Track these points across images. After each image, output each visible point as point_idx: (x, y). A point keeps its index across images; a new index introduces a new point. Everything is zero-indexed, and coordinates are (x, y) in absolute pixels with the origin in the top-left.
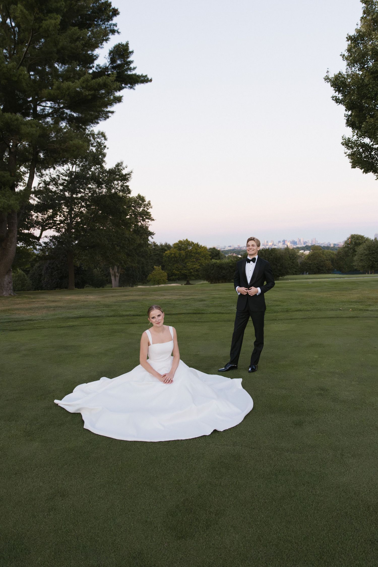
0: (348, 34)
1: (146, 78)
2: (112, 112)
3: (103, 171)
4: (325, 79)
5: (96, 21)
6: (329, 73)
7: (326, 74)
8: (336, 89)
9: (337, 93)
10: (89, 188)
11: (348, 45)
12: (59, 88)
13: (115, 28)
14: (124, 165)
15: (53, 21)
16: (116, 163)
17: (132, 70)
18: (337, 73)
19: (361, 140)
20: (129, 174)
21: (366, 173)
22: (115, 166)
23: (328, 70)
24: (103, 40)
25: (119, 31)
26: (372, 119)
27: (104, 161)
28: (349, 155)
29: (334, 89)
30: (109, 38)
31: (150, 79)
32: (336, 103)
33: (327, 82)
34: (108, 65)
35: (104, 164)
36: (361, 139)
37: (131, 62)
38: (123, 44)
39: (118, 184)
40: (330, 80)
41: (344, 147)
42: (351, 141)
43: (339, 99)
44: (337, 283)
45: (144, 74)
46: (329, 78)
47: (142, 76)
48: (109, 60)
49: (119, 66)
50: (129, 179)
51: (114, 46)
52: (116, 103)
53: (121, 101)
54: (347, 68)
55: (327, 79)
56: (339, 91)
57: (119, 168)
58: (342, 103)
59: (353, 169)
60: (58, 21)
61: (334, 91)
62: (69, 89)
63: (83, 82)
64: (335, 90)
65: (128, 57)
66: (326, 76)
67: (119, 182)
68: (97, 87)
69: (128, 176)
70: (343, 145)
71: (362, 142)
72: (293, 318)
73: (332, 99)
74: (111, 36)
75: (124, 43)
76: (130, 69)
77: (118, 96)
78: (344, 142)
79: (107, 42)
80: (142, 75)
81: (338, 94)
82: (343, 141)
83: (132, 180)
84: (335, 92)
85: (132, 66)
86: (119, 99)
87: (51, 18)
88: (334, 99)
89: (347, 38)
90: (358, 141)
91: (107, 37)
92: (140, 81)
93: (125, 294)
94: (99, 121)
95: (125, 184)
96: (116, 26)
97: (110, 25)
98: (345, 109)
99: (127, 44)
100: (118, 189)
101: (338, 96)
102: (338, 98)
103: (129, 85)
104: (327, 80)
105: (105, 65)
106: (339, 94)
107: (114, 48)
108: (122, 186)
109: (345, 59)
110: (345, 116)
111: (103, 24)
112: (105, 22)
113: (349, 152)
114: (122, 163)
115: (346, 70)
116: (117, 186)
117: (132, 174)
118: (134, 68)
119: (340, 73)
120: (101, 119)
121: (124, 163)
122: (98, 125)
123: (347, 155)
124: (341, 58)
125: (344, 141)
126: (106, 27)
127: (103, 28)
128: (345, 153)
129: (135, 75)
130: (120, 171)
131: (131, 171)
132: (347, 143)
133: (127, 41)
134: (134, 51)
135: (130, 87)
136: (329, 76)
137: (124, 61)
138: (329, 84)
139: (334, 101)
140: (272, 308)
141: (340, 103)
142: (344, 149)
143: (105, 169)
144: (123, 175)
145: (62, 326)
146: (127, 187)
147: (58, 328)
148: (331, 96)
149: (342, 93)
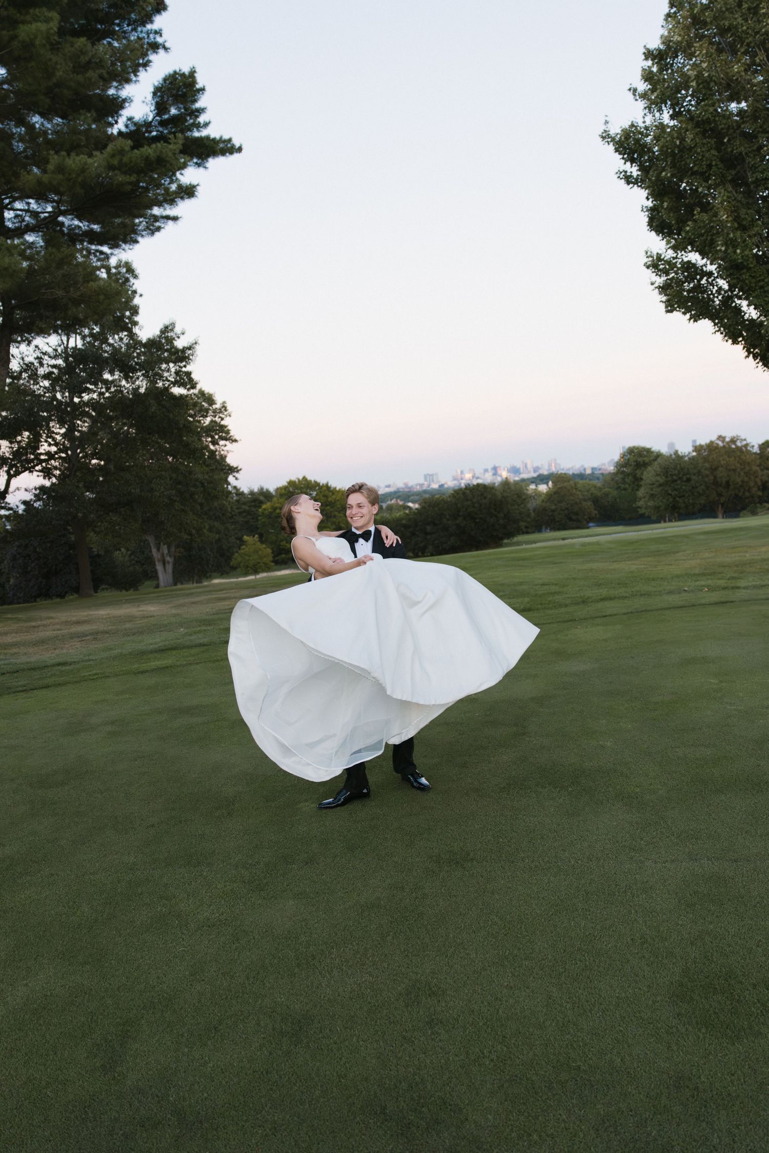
0: (645, 46)
1: (229, 145)
2: (175, 219)
3: (135, 342)
4: (603, 138)
5: (118, 25)
6: (609, 125)
7: (603, 128)
8: (626, 156)
9: (628, 164)
10: (106, 382)
11: (641, 69)
12: (60, 169)
13: (160, 40)
14: (178, 330)
15: (43, 27)
16: (161, 326)
17: (202, 127)
18: (626, 125)
19: (684, 257)
20: (190, 348)
21: (695, 321)
22: (158, 333)
23: (607, 119)
24: (139, 65)
25: (167, 45)
26: (704, 214)
27: (136, 323)
28: (659, 287)
29: (621, 156)
30: (150, 61)
31: (237, 145)
32: (626, 185)
33: (607, 143)
34: (150, 119)
35: (136, 330)
36: (682, 255)
37: (201, 111)
38: (182, 72)
39: (168, 370)
40: (613, 139)
41: (649, 271)
42: (663, 260)
43: (631, 176)
44: (631, 543)
45: (226, 137)
46: (609, 134)
47: (221, 140)
48: (153, 108)
49: (175, 120)
50: (191, 357)
51: (163, 76)
52: (182, 198)
53: (194, 194)
54: (645, 114)
55: (605, 136)
56: (633, 161)
57: (168, 336)
58: (639, 184)
59: (668, 314)
60: (54, 25)
61: (623, 161)
62: (83, 170)
63: (113, 156)
64: (623, 158)
65: (195, 101)
66: (605, 130)
67: (171, 365)
68: (142, 165)
69: (190, 352)
70: (648, 267)
71: (686, 260)
72: (607, 614)
73: (618, 175)
74: (152, 57)
75: (186, 70)
76: (198, 126)
77: (188, 183)
78: (650, 263)
79: (146, 70)
80: (221, 138)
81: (631, 167)
82: (647, 260)
83: (198, 358)
84: (625, 163)
85: (202, 119)
86: (189, 192)
87: (36, 19)
88: (621, 176)
89: (644, 53)
90: (676, 258)
91: (146, 59)
92: (219, 151)
93: (218, 596)
94: (139, 239)
95: (184, 369)
96: (161, 36)
97: (148, 33)
98: (646, 195)
99: (192, 73)
100: (169, 381)
101: (629, 171)
102: (628, 174)
103: (195, 160)
104: (606, 140)
105: (145, 117)
106: (633, 167)
107: (165, 80)
108: (177, 373)
109: (638, 98)
110: (642, 210)
111: (132, 30)
112: (137, 26)
113: (660, 280)
114: (173, 325)
115: (644, 117)
116: (166, 374)
117: (197, 347)
118: (206, 125)
119: (632, 125)
120: (144, 233)
121: (177, 326)
122: (137, 246)
123: (656, 288)
124: (630, 94)
125: (651, 259)
126: (138, 37)
127: (132, 38)
128: (652, 284)
129: (208, 138)
130: (170, 341)
131: (194, 342)
132: (656, 264)
133: (192, 67)
134: (206, 88)
135: (196, 163)
136: (609, 131)
137: (186, 109)
138: (611, 147)
139: (623, 180)
140: (550, 599)
141: (634, 184)
142: (650, 275)
143: (139, 338)
144: (177, 350)
145: (141, 670)
146: (188, 374)
147: (135, 674)
148: (617, 171)
149: (636, 163)
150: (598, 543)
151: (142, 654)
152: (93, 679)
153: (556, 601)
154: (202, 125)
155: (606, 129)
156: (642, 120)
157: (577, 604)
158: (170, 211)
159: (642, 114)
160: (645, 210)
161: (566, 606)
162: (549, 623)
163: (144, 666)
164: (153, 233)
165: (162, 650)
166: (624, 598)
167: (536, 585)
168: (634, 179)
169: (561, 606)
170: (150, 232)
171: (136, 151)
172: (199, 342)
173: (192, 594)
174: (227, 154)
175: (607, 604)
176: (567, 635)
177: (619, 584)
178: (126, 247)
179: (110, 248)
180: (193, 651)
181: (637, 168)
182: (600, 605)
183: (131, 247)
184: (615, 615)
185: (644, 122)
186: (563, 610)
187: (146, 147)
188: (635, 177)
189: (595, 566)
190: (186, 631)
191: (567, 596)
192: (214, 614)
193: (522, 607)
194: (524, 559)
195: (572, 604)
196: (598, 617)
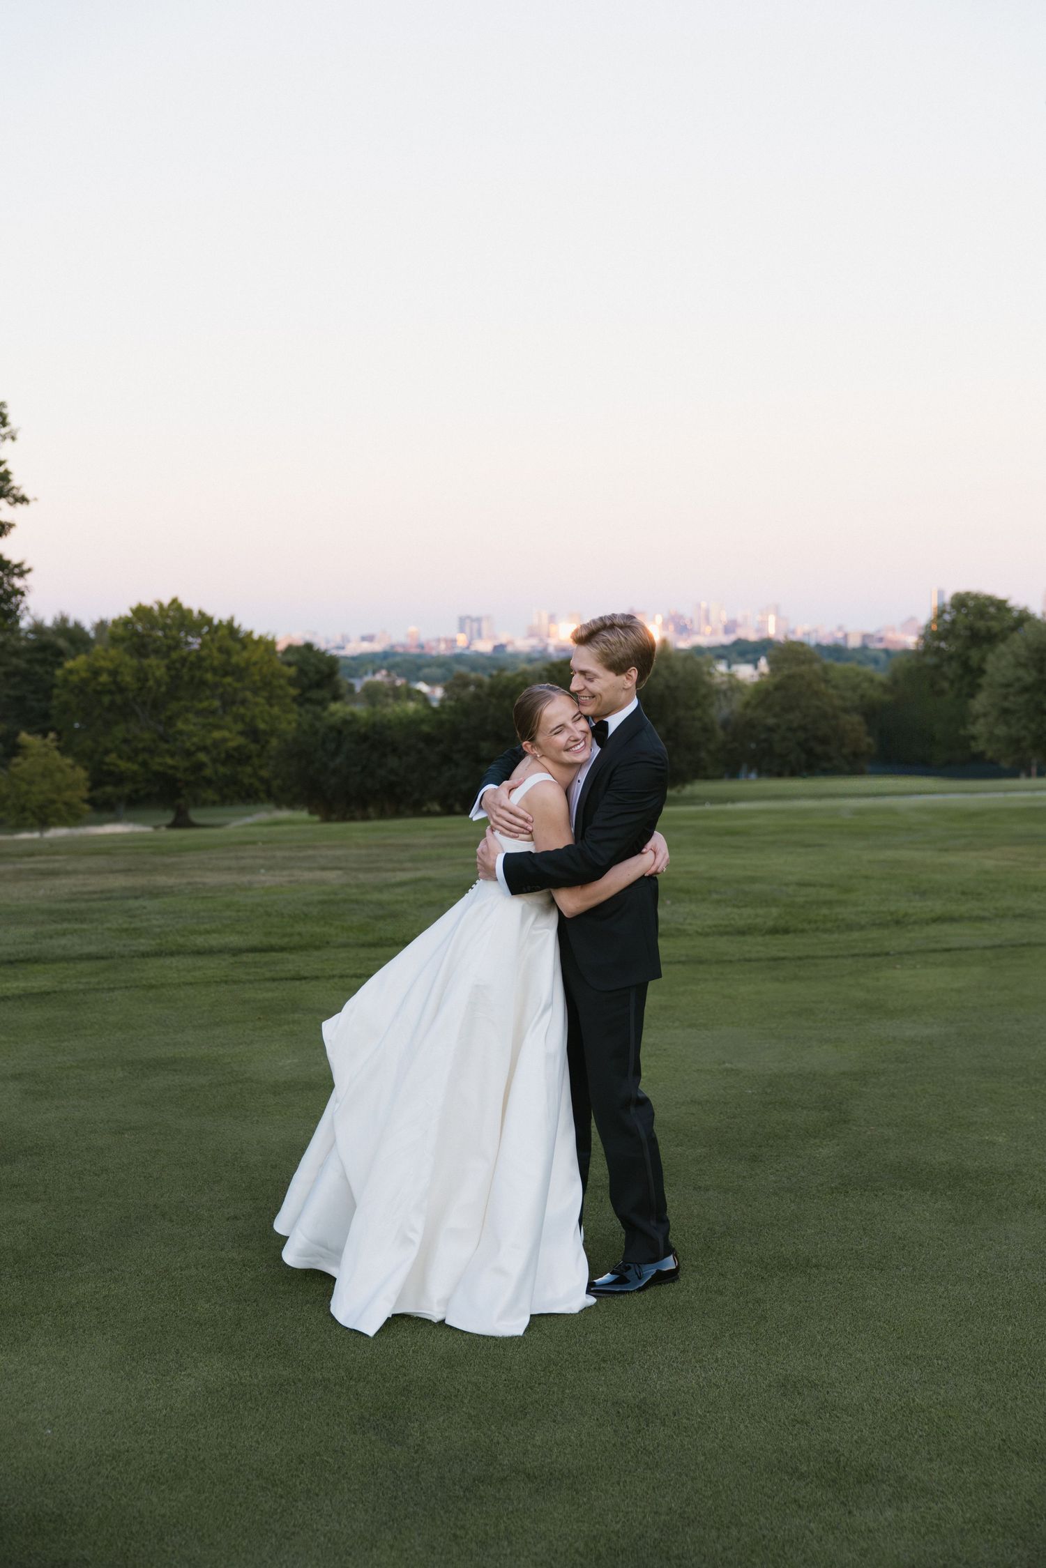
140: (825, 911)
150: (892, 811)
153: (840, 917)
157: (883, 925)
161: (863, 928)
162: (836, 957)
165: (11, 962)
166: (982, 919)
167: (787, 885)
169: (850, 927)
175: (947, 928)
176: (878, 979)
177: (963, 893)
180: (82, 966)
182: (933, 930)
184: (967, 949)
186: (856, 935)
189: (905, 854)
191: (860, 908)
193: (770, 923)
195: (874, 925)
196: (934, 951)
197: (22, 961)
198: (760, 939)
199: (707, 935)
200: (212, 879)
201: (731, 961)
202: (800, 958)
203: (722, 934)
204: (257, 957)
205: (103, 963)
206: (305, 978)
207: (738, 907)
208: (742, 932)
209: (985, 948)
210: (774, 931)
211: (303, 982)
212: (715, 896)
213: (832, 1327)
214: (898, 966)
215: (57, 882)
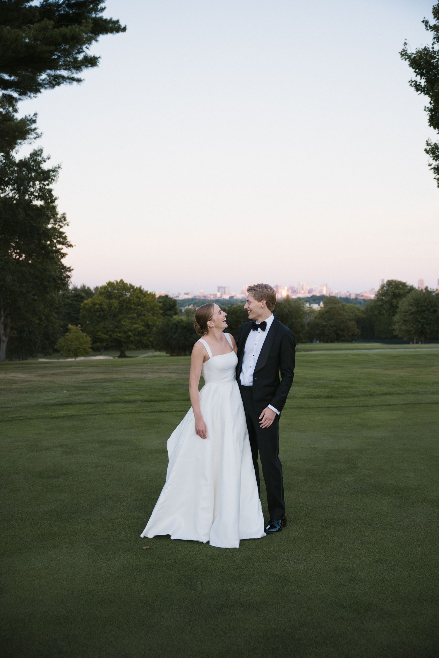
1: (116, 26)
2: (79, 80)
3: (10, 162)
4: (402, 55)
6: (407, 46)
7: (403, 48)
8: (417, 70)
9: (419, 77)
11: (433, 7)
14: (45, 155)
17: (99, 11)
18: (421, 47)
20: (53, 171)
22: (28, 156)
23: (407, 42)
28: (434, 168)
29: (414, 70)
31: (123, 26)
32: (416, 91)
33: (404, 59)
39: (34, 187)
40: (409, 57)
41: (428, 156)
43: (419, 85)
44: (393, 356)
45: (115, 19)
46: (407, 53)
47: (111, 21)
49: (79, 5)
50: (54, 178)
53: (96, 64)
54: (434, 42)
55: (404, 54)
56: (422, 75)
57: (36, 160)
58: (425, 92)
61: (415, 74)
64: (415, 72)
67: (37, 182)
69: (54, 174)
70: (427, 152)
72: (390, 403)
73: (410, 83)
76: (96, 10)
77: (92, 56)
78: (429, 149)
80: (111, 19)
81: (421, 79)
82: (427, 147)
83: (59, 179)
84: (416, 76)
85: (100, 6)
86: (92, 62)
88: (413, 84)
92: (108, 29)
94: (42, 90)
95: (47, 187)
98: (429, 100)
100: (33, 195)
101: (418, 81)
102: (418, 83)
104: (404, 57)
106: (422, 79)
108: (40, 189)
109: (428, 28)
110: (425, 110)
113: (436, 163)
114: (41, 150)
115: (433, 45)
116: (32, 190)
117: (59, 170)
118: (103, 9)
119: (425, 49)
120: (46, 86)
121: (44, 151)
122: (39, 94)
123: (432, 168)
124: (423, 25)
125: (430, 147)
128: (430, 165)
129: (101, 18)
130: (38, 163)
131: (58, 166)
132: (433, 151)
136: (407, 51)
138: (407, 62)
139: (414, 88)
140: (345, 390)
141: (422, 92)
142: (429, 159)
143: (14, 159)
144: (43, 172)
145: (54, 416)
146: (50, 191)
147: (51, 418)
148: (410, 80)
149: (425, 77)
150: (366, 355)
151: (46, 406)
152: (21, 420)
153: (351, 392)
154: (99, 9)
155: (405, 49)
156: (432, 46)
157: (366, 396)
158: (77, 75)
159: (432, 42)
160: (427, 110)
161: (359, 396)
162: (349, 407)
163: (55, 414)
164: (53, 86)
165: (61, 404)
166: (401, 394)
167: (331, 381)
168: (422, 87)
169: (354, 396)
170: (51, 85)
171: (56, 29)
172: (61, 167)
173: (46, 367)
174: (114, 32)
175: (389, 397)
176: (365, 415)
177: (394, 385)
178: (32, 95)
179: (19, 95)
180: (86, 406)
181: (424, 80)
182: (383, 398)
183: (35, 95)
184: (396, 405)
185: (433, 48)
186: (356, 399)
187: (64, 27)
188: (423, 86)
189: (372, 370)
190: (69, 393)
191: (358, 390)
192: (81, 383)
193: (326, 394)
194: (312, 362)
195: (362, 395)
196: (384, 405)
197: (65, 404)
198: (322, 400)
199: (304, 398)
200: (132, 376)
201: (312, 408)
202: (336, 407)
203: (309, 398)
204: (146, 404)
205: (94, 405)
206: (163, 412)
207: (314, 388)
208: (316, 397)
209: (403, 404)
210: (327, 397)
211: (162, 413)
212: (306, 385)
213: (353, 547)
214: (372, 411)
215: (78, 376)
